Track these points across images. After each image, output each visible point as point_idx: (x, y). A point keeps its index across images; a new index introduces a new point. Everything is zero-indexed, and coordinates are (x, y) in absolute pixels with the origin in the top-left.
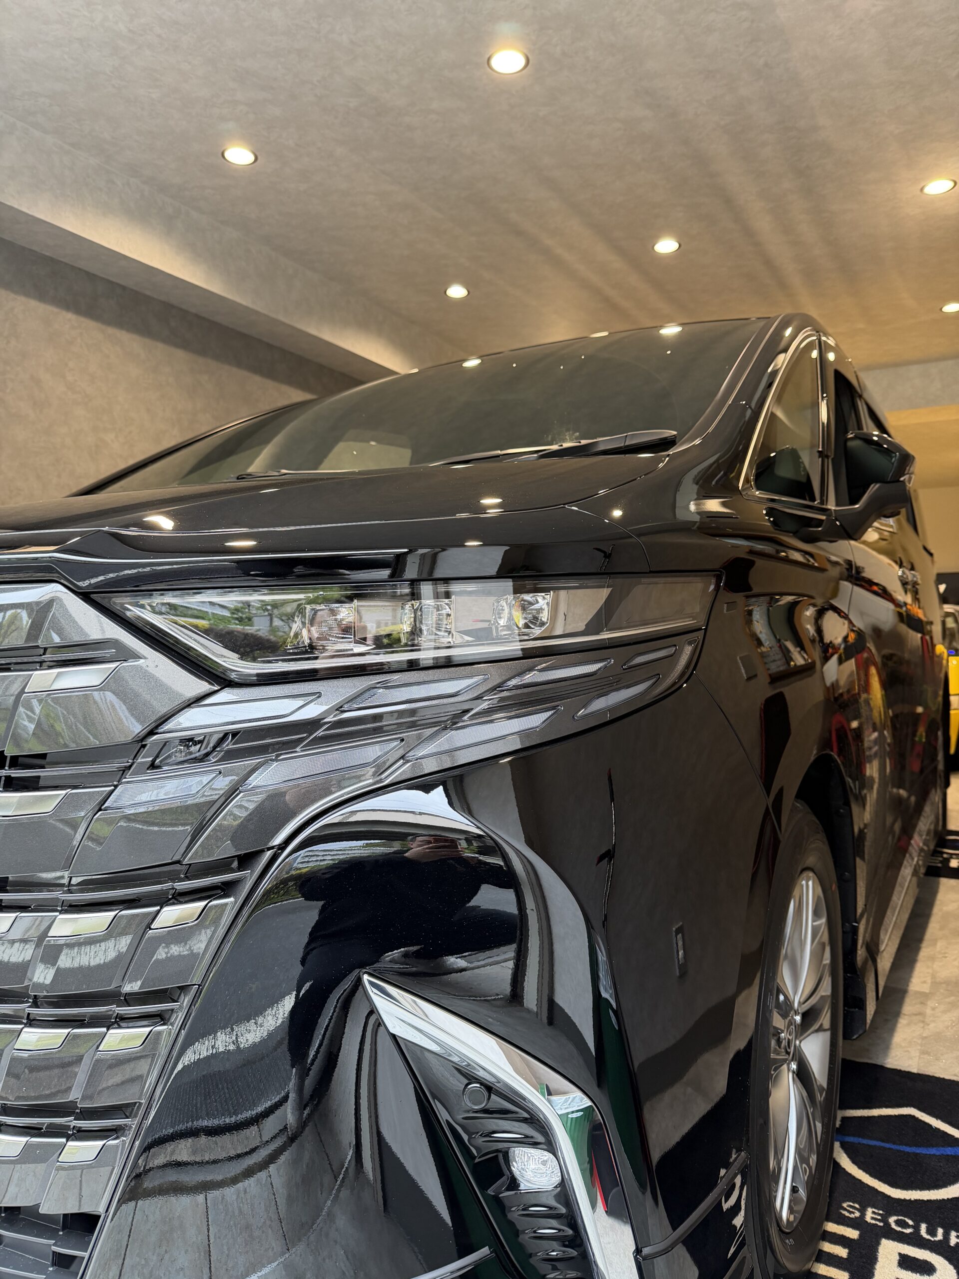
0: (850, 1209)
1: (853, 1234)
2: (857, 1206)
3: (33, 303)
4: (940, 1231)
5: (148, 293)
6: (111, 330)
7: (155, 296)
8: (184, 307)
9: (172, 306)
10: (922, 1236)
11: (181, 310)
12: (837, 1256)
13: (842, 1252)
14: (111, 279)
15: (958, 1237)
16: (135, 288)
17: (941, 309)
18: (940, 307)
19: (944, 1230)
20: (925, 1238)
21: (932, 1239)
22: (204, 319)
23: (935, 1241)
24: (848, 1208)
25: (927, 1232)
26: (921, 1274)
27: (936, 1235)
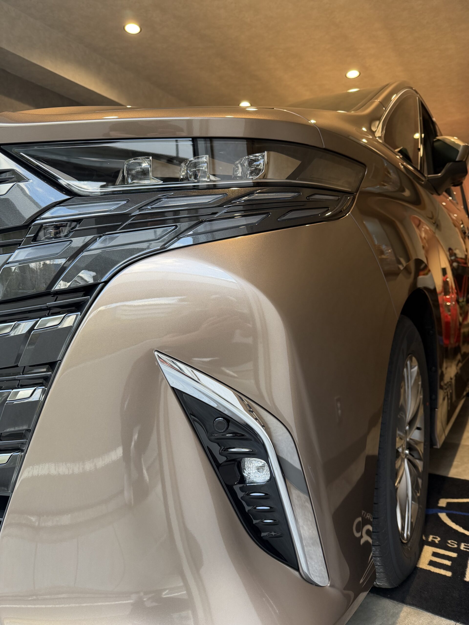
0: (452, 543)
1: (454, 555)
2: (456, 542)
12: (445, 565)
13: (448, 563)
24: (451, 543)
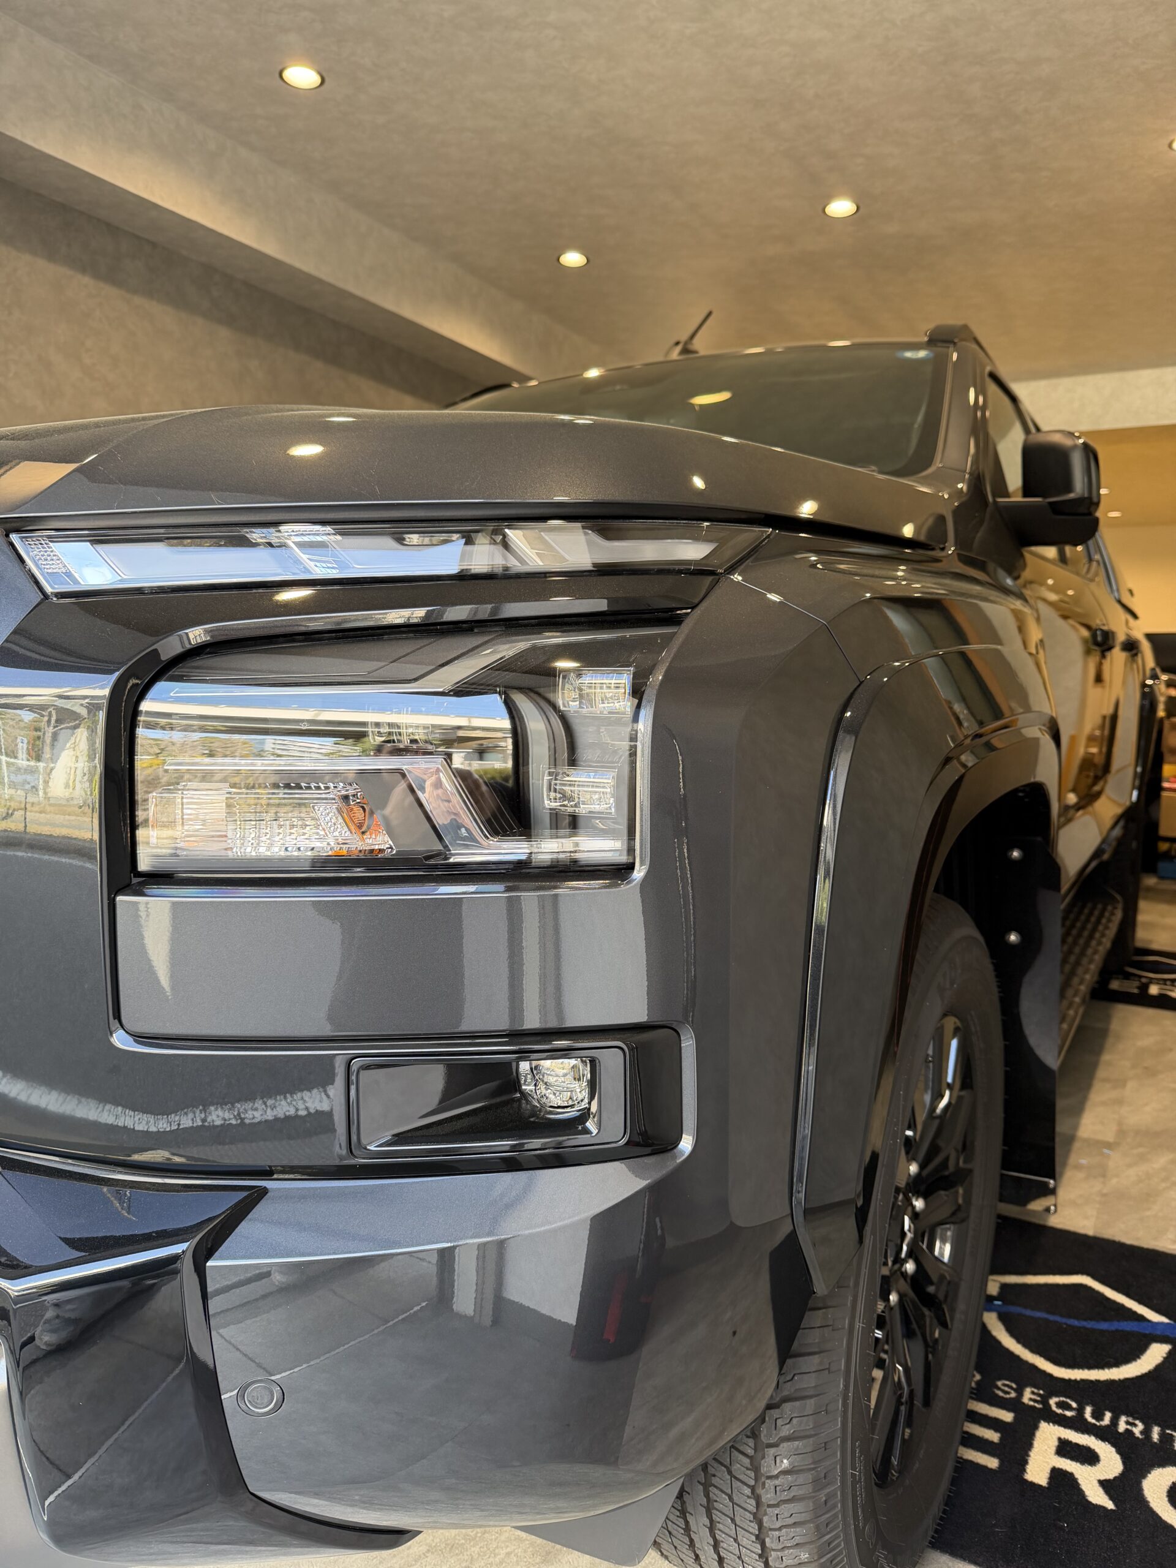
1: (1007, 1416)
2: (1014, 1386)
3: (41, 263)
4: (1108, 1416)
5: (183, 251)
6: (138, 300)
7: (193, 257)
8: (229, 271)
10: (1086, 1420)
11: (225, 274)
12: (987, 1441)
13: (993, 1436)
14: (137, 232)
15: (1128, 1423)
16: (168, 245)
19: (1112, 1414)
20: (1089, 1422)
21: (1098, 1424)
22: (255, 287)
23: (1101, 1426)
24: (1003, 1388)
25: (1093, 1416)
26: (1083, 1462)
27: (1102, 1420)
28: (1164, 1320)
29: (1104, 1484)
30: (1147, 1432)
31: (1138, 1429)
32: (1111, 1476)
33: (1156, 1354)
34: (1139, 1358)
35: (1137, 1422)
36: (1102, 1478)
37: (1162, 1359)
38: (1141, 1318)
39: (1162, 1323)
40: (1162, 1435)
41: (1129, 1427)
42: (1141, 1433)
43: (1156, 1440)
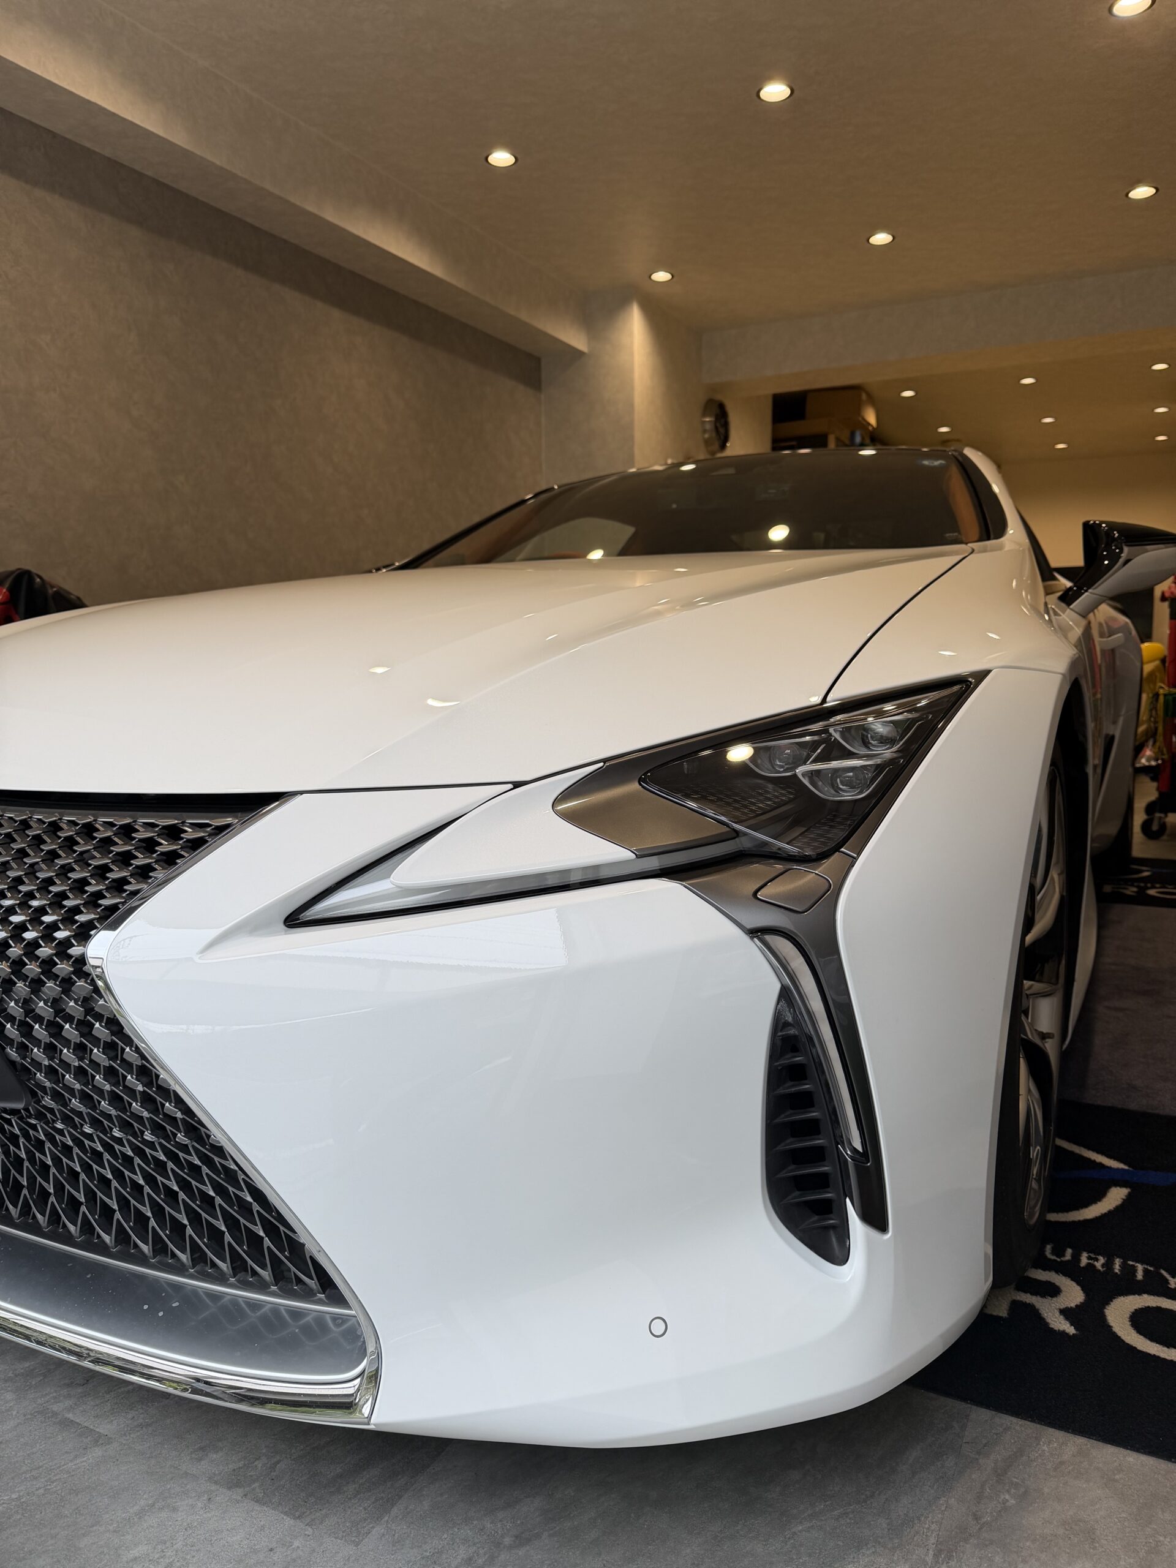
4: (1069, 1251)
5: (88, 145)
7: (97, 150)
8: (137, 167)
9: (122, 166)
10: (1046, 1257)
11: (135, 171)
14: (34, 120)
15: (1089, 1258)
16: (69, 136)
17: (1127, 195)
18: (1127, 191)
19: (1073, 1250)
20: (1050, 1259)
21: (1058, 1260)
22: (164, 185)
23: (1062, 1261)
25: (1053, 1253)
26: (1043, 1295)
27: (1064, 1256)
28: (1122, 1166)
29: (1066, 1313)
30: (1109, 1265)
31: (1099, 1264)
32: (1073, 1305)
33: (1116, 1196)
34: (1100, 1200)
35: (1097, 1257)
36: (1062, 1308)
37: (1122, 1201)
38: (1101, 1165)
39: (1123, 1169)
40: (1124, 1266)
41: (1090, 1261)
42: (1103, 1266)
43: (1117, 1271)
